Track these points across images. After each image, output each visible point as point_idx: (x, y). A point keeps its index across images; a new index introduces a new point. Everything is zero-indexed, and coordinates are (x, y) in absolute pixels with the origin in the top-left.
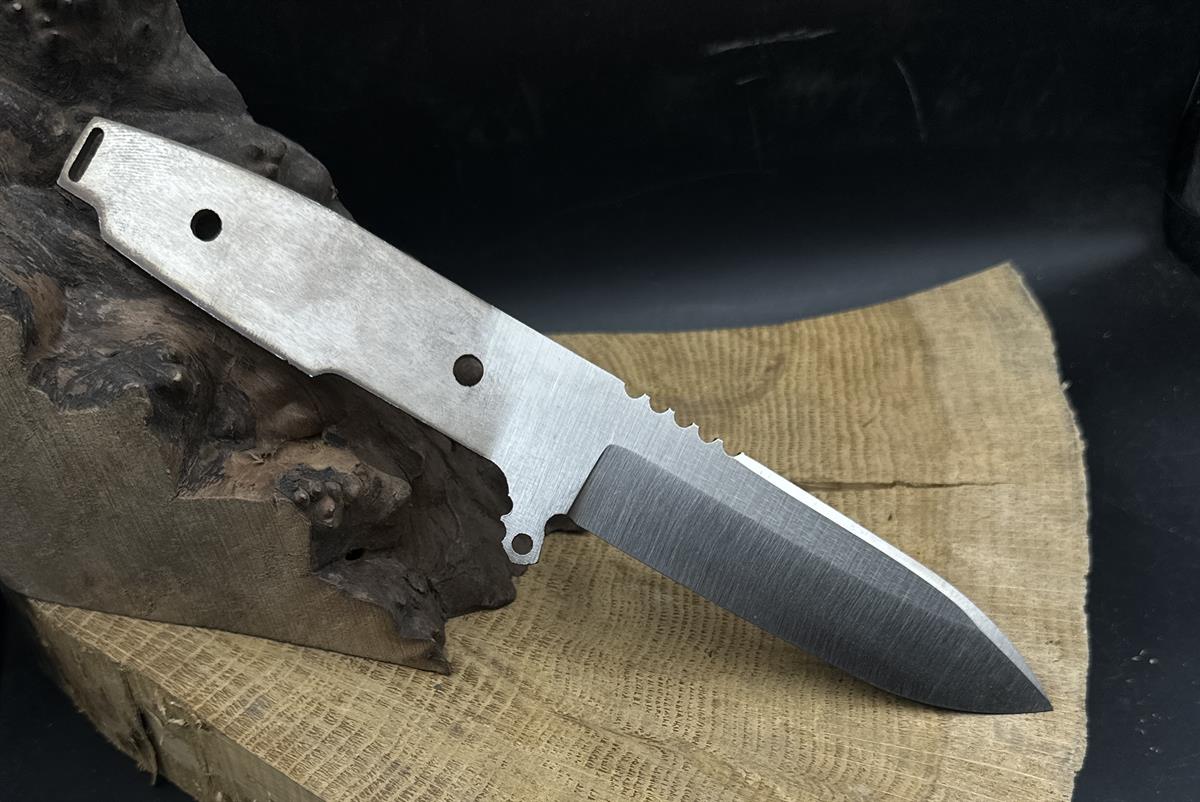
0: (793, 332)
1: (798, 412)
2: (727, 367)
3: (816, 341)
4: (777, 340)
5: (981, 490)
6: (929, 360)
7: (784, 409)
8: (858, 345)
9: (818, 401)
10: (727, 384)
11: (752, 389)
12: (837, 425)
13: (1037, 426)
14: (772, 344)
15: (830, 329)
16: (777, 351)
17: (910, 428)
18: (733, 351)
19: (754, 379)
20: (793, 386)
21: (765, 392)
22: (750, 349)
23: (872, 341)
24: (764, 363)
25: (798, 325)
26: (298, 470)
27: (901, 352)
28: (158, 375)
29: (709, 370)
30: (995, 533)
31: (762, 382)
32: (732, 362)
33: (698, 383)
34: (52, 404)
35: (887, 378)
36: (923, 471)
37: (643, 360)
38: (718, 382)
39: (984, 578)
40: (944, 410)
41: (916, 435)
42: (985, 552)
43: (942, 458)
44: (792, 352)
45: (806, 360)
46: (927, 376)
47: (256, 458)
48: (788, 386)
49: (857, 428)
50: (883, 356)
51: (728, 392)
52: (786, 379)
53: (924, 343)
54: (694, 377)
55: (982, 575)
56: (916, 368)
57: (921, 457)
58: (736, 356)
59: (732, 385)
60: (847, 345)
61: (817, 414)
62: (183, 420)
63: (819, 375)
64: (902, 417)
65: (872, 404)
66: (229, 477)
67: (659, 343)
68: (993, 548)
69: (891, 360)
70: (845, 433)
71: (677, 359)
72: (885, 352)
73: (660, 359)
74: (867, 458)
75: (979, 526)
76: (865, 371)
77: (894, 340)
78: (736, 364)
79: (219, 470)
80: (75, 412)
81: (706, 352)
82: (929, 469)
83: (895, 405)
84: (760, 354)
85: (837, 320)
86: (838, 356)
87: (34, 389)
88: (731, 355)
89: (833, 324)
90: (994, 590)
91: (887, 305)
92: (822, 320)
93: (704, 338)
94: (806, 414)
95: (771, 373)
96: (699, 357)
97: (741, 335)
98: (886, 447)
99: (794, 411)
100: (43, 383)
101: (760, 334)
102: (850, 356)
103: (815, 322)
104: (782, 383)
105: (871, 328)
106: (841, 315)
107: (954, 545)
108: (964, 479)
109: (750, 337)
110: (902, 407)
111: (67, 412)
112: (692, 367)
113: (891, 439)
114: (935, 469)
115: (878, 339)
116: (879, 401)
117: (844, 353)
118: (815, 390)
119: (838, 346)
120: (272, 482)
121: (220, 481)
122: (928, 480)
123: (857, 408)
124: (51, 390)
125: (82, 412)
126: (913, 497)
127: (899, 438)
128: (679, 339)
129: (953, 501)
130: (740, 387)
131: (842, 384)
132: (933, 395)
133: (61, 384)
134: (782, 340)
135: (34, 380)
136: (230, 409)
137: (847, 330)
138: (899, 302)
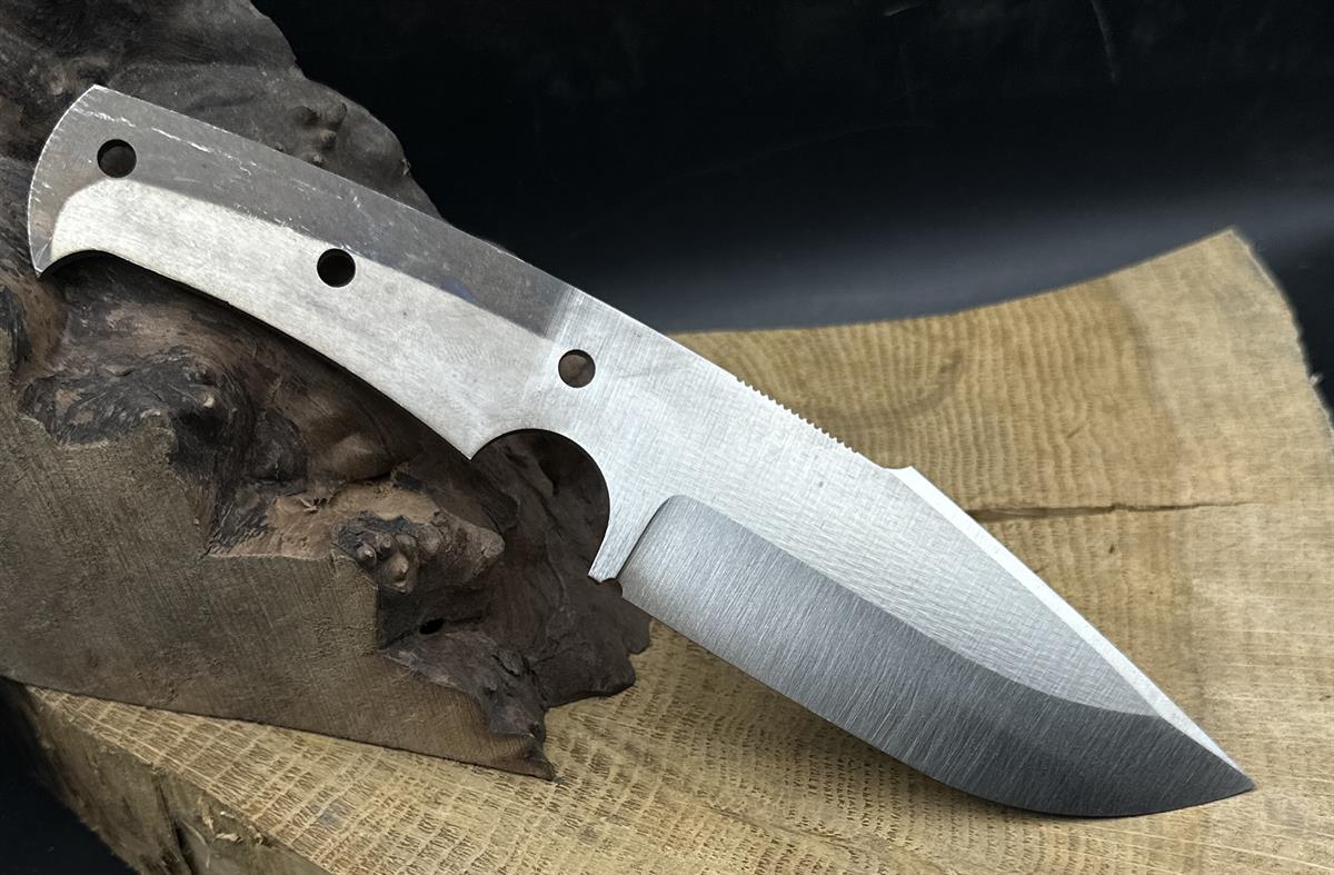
0: (970, 323)
1: (985, 422)
2: (891, 367)
3: (1000, 333)
4: (951, 334)
5: (1223, 512)
6: (1144, 353)
7: (967, 418)
8: (1053, 336)
9: (1009, 408)
10: (894, 390)
11: (925, 395)
12: (1036, 436)
13: (1285, 431)
14: (945, 338)
15: (1017, 319)
16: (952, 347)
17: (1127, 438)
18: (898, 348)
19: (928, 384)
20: (976, 389)
21: (941, 399)
22: (918, 345)
23: (1071, 332)
24: (937, 361)
25: (976, 315)
26: (360, 519)
27: (1108, 343)
28: (184, 399)
29: (869, 373)
30: (1244, 565)
31: (937, 386)
32: (897, 362)
33: (856, 389)
34: (49, 435)
35: (1092, 376)
36: (1148, 490)
37: (784, 362)
38: (881, 388)
39: (1235, 621)
40: (1167, 415)
41: (1135, 446)
42: (1233, 588)
43: (1170, 473)
44: (971, 348)
45: (989, 357)
46: (1142, 372)
47: (308, 505)
48: (969, 389)
49: (1060, 439)
50: (1085, 350)
51: (895, 398)
52: (966, 381)
53: (1136, 331)
54: (850, 382)
55: (1233, 618)
56: (1128, 362)
57: (1143, 473)
58: (901, 354)
59: (899, 391)
60: (1040, 337)
61: (1009, 424)
62: (216, 457)
63: (1007, 375)
64: (1116, 424)
65: (1077, 409)
66: (273, 529)
67: (803, 341)
68: (1243, 584)
69: (1096, 354)
70: (1048, 447)
71: (828, 361)
72: (1088, 343)
73: (806, 361)
74: (1076, 476)
75: (1224, 557)
76: (1065, 368)
77: (1098, 327)
78: (902, 366)
79: (260, 521)
80: (77, 447)
81: (863, 351)
82: (1155, 487)
83: (1106, 409)
84: (931, 352)
85: (1023, 306)
86: (1030, 351)
87: (26, 418)
88: (895, 355)
89: (1020, 311)
90: (1249, 635)
91: (1084, 287)
92: (1005, 307)
93: (859, 335)
94: (995, 424)
95: (947, 375)
96: (855, 358)
97: (905, 329)
98: (1099, 462)
99: (980, 420)
100: (37, 410)
101: (929, 327)
102: (1044, 351)
103: (997, 311)
104: (961, 387)
105: (1068, 316)
106: (1029, 300)
107: (1195, 582)
108: (1199, 498)
109: (917, 330)
110: (1114, 410)
111: (67, 447)
112: (847, 370)
113: (1104, 451)
114: (1162, 487)
115: (1078, 329)
116: (1085, 406)
117: (1036, 346)
118: (1004, 393)
119: (1028, 339)
120: (329, 536)
121: (262, 533)
122: (1155, 501)
123: (1058, 415)
124: (48, 417)
125: (87, 446)
126: (1137, 524)
127: (1113, 449)
128: (828, 336)
129: (1189, 527)
130: (910, 392)
131: (1037, 386)
132: (1153, 396)
133: (61, 411)
134: (957, 333)
135: (26, 406)
136: (274, 443)
137: (1038, 319)
138: (1100, 282)
